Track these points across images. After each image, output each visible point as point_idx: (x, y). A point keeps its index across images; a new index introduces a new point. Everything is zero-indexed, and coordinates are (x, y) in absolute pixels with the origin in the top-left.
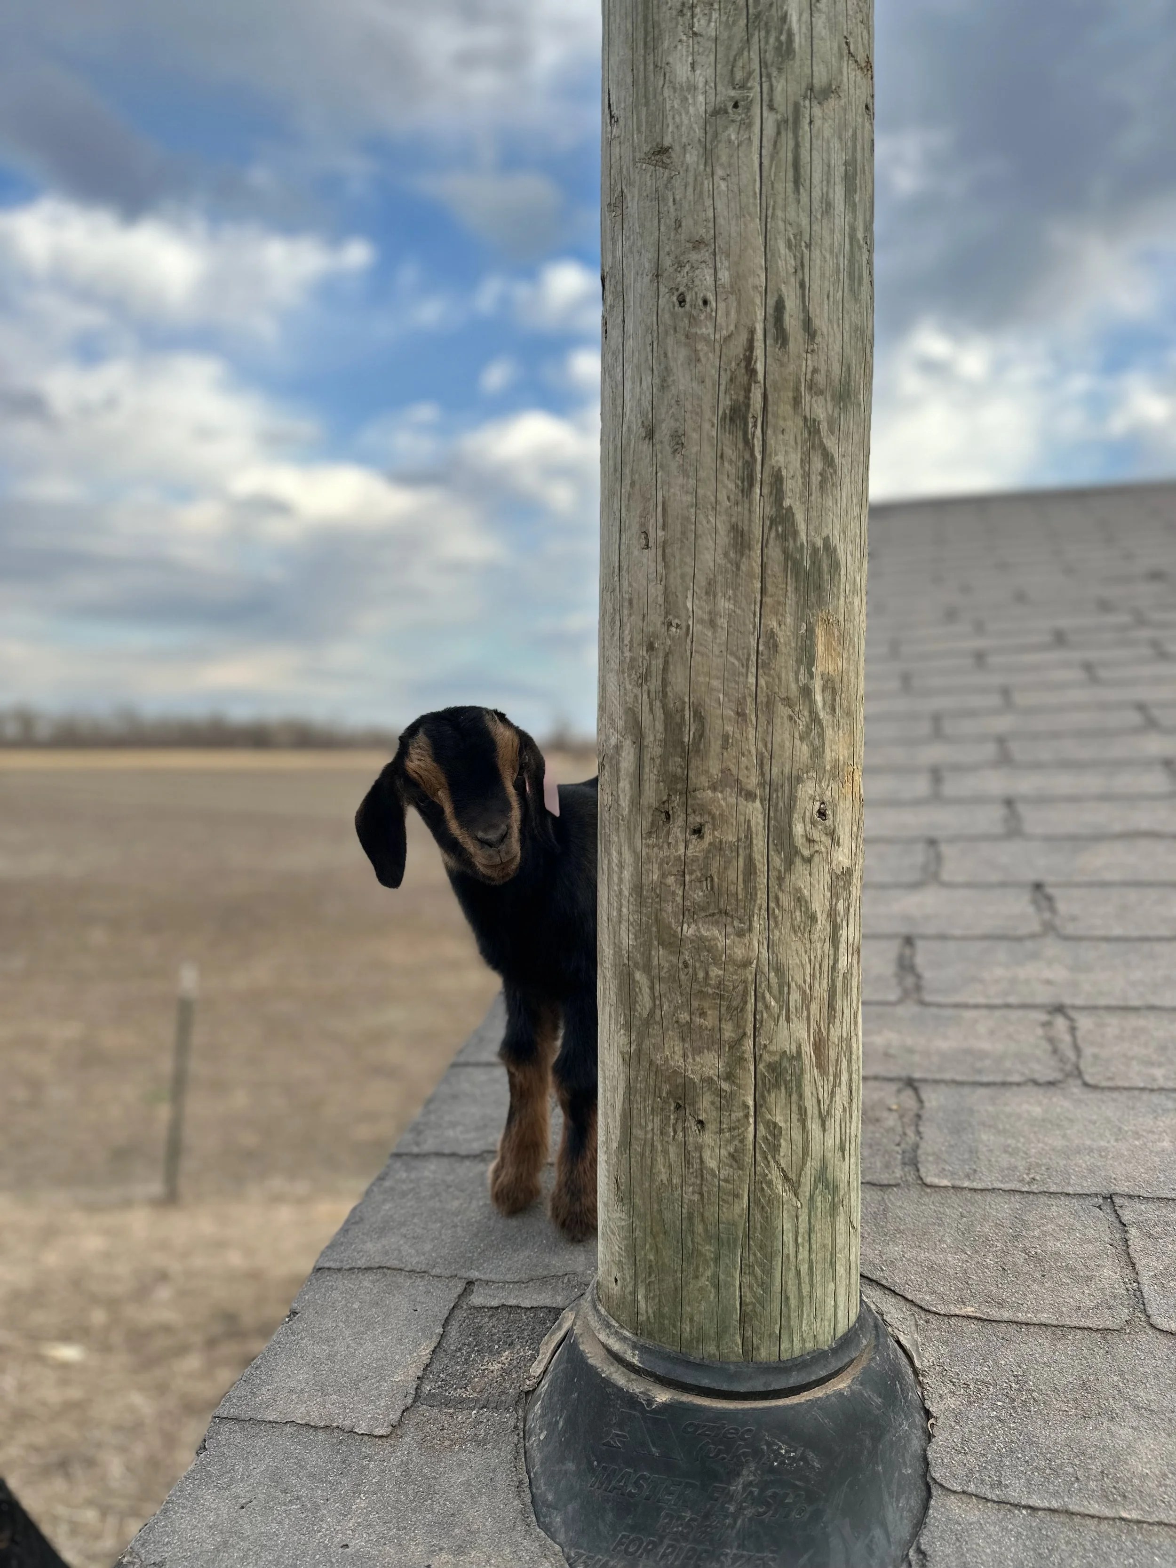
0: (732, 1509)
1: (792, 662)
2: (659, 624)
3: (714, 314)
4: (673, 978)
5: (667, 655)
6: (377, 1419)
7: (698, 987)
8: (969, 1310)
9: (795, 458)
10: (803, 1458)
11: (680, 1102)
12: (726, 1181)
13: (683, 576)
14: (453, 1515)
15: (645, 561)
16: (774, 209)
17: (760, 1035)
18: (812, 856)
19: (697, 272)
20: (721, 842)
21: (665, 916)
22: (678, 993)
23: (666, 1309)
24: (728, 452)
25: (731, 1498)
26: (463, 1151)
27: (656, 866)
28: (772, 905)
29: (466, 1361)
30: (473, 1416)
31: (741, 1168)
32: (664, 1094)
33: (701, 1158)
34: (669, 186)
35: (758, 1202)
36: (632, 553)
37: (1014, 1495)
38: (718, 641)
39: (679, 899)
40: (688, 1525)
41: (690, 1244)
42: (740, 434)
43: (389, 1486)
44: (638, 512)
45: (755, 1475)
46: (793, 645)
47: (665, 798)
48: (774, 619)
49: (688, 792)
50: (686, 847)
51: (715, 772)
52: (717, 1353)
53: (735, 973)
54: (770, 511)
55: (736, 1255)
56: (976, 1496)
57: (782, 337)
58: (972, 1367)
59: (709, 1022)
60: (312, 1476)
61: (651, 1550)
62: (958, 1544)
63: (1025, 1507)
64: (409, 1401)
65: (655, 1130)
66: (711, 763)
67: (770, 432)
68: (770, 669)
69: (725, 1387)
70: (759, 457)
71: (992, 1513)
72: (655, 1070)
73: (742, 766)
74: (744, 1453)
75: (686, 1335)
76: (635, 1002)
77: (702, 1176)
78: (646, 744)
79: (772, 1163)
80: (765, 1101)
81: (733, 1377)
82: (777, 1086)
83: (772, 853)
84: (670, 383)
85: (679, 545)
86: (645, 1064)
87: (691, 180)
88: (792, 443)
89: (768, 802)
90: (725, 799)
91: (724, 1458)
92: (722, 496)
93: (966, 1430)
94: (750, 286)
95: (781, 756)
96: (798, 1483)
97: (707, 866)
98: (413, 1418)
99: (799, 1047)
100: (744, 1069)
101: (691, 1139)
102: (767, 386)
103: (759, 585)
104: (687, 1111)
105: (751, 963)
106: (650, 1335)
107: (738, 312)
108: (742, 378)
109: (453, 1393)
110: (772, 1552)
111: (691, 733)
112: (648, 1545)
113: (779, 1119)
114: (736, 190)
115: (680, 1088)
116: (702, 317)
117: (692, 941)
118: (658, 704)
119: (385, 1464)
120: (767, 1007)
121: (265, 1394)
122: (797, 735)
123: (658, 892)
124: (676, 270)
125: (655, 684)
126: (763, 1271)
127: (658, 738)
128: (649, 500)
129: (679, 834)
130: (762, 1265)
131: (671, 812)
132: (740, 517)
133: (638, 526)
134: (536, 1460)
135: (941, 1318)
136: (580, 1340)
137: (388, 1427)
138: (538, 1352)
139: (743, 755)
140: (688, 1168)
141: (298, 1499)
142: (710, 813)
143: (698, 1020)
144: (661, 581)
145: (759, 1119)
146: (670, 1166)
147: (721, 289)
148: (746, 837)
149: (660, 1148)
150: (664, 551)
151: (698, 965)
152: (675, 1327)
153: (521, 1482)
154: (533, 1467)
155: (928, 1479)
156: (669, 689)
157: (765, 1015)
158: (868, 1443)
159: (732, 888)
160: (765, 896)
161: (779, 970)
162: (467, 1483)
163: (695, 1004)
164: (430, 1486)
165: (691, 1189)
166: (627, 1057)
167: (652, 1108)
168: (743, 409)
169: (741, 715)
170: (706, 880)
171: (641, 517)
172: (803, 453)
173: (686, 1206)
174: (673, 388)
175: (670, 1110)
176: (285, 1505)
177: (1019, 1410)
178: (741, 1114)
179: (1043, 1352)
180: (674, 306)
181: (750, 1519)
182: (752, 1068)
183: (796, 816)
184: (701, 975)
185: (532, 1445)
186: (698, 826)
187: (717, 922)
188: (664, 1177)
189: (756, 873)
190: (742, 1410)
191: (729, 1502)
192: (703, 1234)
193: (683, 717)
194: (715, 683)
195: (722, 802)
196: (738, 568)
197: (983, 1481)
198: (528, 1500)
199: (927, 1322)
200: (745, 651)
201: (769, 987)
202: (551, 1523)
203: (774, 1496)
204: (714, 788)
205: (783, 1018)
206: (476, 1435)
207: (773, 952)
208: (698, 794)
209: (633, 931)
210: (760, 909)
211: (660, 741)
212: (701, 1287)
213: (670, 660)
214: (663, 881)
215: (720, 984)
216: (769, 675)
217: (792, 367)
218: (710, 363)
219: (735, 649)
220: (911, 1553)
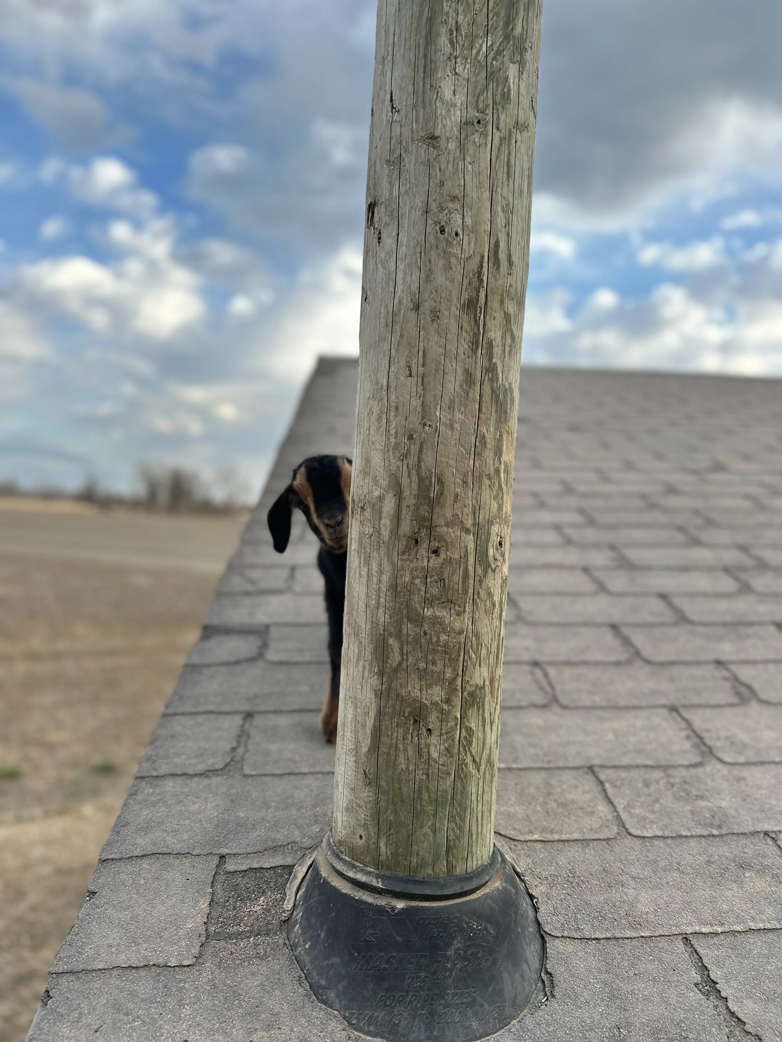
0: (449, 966)
1: (492, 454)
2: (417, 424)
3: (461, 242)
4: (417, 641)
5: (422, 443)
6: (183, 955)
7: (433, 647)
8: (536, 837)
9: (499, 335)
10: (485, 929)
11: (417, 718)
12: (443, 765)
13: (435, 396)
14: (257, 1007)
15: (409, 384)
16: (497, 187)
17: (465, 675)
18: (496, 568)
19: (452, 215)
20: (450, 558)
21: (413, 603)
22: (419, 651)
23: (401, 850)
24: (465, 326)
25: (448, 959)
26: (191, 771)
27: (407, 572)
28: (476, 597)
29: (235, 908)
30: (252, 942)
31: (451, 757)
32: (406, 714)
33: (429, 752)
34: (437, 160)
35: (459, 777)
36: (399, 378)
37: (587, 934)
38: (454, 437)
39: (422, 593)
40: (424, 981)
41: (419, 807)
42: (473, 316)
43: (204, 997)
44: (405, 354)
45: (461, 943)
46: (493, 444)
47: (416, 531)
48: (485, 427)
49: (431, 528)
50: (428, 561)
51: (448, 516)
52: (432, 873)
53: (455, 638)
54: (486, 364)
55: (446, 810)
56: (569, 937)
57: (497, 262)
58: (546, 868)
59: (439, 667)
60: (143, 1000)
61: (401, 1001)
62: (566, 965)
63: (594, 939)
64: (204, 939)
65: (399, 738)
66: (447, 511)
67: (488, 318)
68: (481, 456)
69: (439, 893)
70: (482, 332)
71: (579, 946)
72: (400, 699)
73: (465, 513)
74: (454, 931)
75: (414, 864)
76: (388, 657)
77: (429, 763)
78: (404, 497)
79: (468, 753)
80: (466, 715)
81: (442, 887)
82: (473, 705)
83: (477, 566)
84: (432, 279)
85: (433, 378)
86: (393, 696)
87: (451, 159)
88: (498, 326)
89: (477, 535)
90: (454, 532)
91: (443, 936)
92: (461, 351)
93: (554, 903)
94: (482, 230)
95: (484, 508)
96: (484, 944)
97: (441, 572)
98: (209, 950)
99: (484, 682)
100: (457, 696)
101: (423, 741)
102: (488, 290)
103: (478, 407)
104: (421, 723)
105: (464, 632)
106: (389, 868)
107: (475, 244)
108: (476, 283)
109: (231, 930)
110: (474, 987)
111: (435, 492)
112: (399, 998)
113: (473, 725)
114: (477, 171)
115: (417, 710)
116: (455, 242)
117: (430, 619)
118: (414, 472)
119: (197, 983)
120: (470, 658)
121: (89, 951)
122: (492, 497)
123: (408, 588)
124: (439, 211)
125: (412, 460)
126: (460, 819)
127: (413, 493)
128: (414, 347)
129: (424, 553)
130: (460, 816)
131: (419, 540)
132: (470, 365)
133: (404, 362)
134: (306, 961)
135: (522, 843)
136: (329, 880)
137: (192, 958)
138: (285, 894)
139: (465, 507)
140: (420, 759)
141: (138, 1017)
142: (445, 541)
143: (431, 667)
144: (420, 397)
145: (462, 726)
146: (408, 759)
147: (466, 228)
148: (465, 556)
149: (401, 748)
150: (423, 379)
151: (433, 633)
152: (406, 860)
153: (300, 977)
154: (305, 966)
155: (542, 932)
156: (422, 464)
157: (469, 663)
158: (513, 915)
159: (456, 586)
160: (472, 592)
161: (477, 636)
162: (262, 985)
163: (430, 657)
164: (234, 992)
165: (421, 772)
166: (379, 693)
167: (398, 724)
168: (475, 301)
169: (465, 482)
170: (441, 581)
171: (407, 357)
172: (503, 333)
173: (417, 783)
174: (434, 282)
175: (410, 724)
176: (130, 1023)
177: (576, 887)
178: (453, 723)
179: (580, 855)
180: (437, 233)
181: (460, 970)
182: (460, 695)
183: (490, 544)
184: (434, 639)
185: (300, 952)
186: (436, 548)
187: (446, 607)
188: (403, 766)
189: (469, 577)
190: (450, 905)
191: (447, 962)
192: (427, 799)
193: (431, 482)
194: (452, 462)
195: (452, 534)
196: (468, 396)
197: (570, 928)
198: (307, 986)
199: (515, 846)
200: (469, 445)
201: (472, 646)
202: (327, 999)
203: (472, 954)
204: (448, 526)
205: (478, 664)
206: (258, 953)
207: (475, 626)
208: (438, 529)
209: (389, 613)
210: (470, 599)
211: (415, 495)
212: (425, 833)
213: (424, 446)
214: (413, 581)
215: (446, 645)
216: (481, 460)
217: (501, 282)
218: (457, 271)
219: (464, 443)
220: (543, 975)
